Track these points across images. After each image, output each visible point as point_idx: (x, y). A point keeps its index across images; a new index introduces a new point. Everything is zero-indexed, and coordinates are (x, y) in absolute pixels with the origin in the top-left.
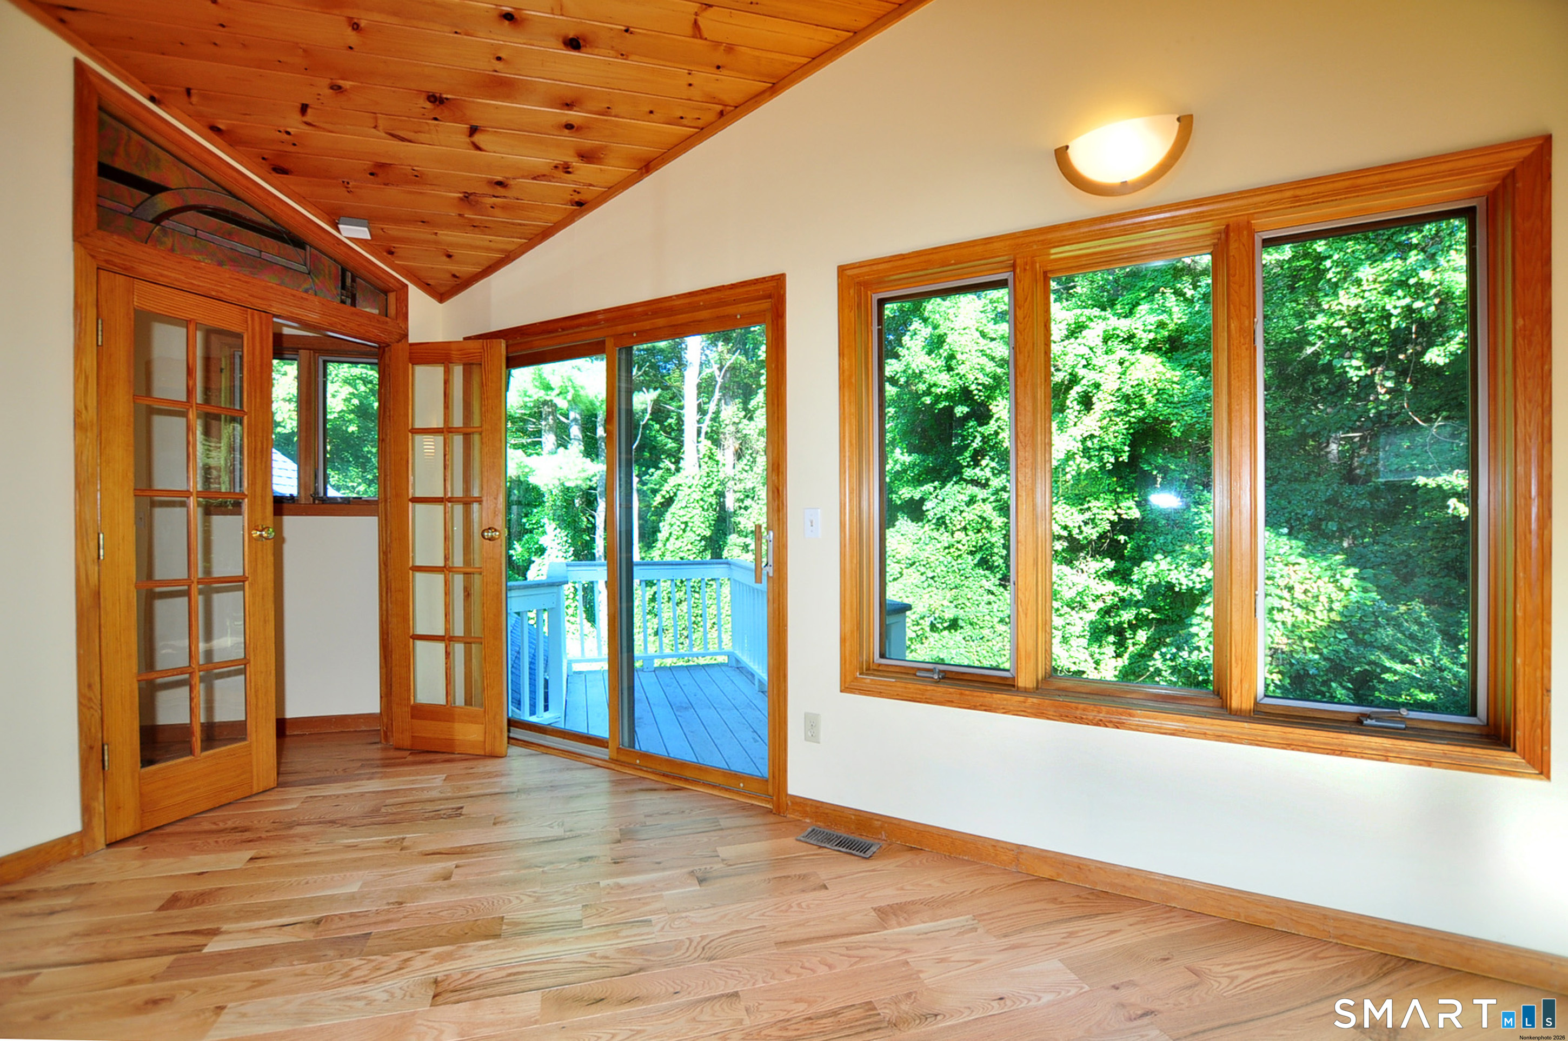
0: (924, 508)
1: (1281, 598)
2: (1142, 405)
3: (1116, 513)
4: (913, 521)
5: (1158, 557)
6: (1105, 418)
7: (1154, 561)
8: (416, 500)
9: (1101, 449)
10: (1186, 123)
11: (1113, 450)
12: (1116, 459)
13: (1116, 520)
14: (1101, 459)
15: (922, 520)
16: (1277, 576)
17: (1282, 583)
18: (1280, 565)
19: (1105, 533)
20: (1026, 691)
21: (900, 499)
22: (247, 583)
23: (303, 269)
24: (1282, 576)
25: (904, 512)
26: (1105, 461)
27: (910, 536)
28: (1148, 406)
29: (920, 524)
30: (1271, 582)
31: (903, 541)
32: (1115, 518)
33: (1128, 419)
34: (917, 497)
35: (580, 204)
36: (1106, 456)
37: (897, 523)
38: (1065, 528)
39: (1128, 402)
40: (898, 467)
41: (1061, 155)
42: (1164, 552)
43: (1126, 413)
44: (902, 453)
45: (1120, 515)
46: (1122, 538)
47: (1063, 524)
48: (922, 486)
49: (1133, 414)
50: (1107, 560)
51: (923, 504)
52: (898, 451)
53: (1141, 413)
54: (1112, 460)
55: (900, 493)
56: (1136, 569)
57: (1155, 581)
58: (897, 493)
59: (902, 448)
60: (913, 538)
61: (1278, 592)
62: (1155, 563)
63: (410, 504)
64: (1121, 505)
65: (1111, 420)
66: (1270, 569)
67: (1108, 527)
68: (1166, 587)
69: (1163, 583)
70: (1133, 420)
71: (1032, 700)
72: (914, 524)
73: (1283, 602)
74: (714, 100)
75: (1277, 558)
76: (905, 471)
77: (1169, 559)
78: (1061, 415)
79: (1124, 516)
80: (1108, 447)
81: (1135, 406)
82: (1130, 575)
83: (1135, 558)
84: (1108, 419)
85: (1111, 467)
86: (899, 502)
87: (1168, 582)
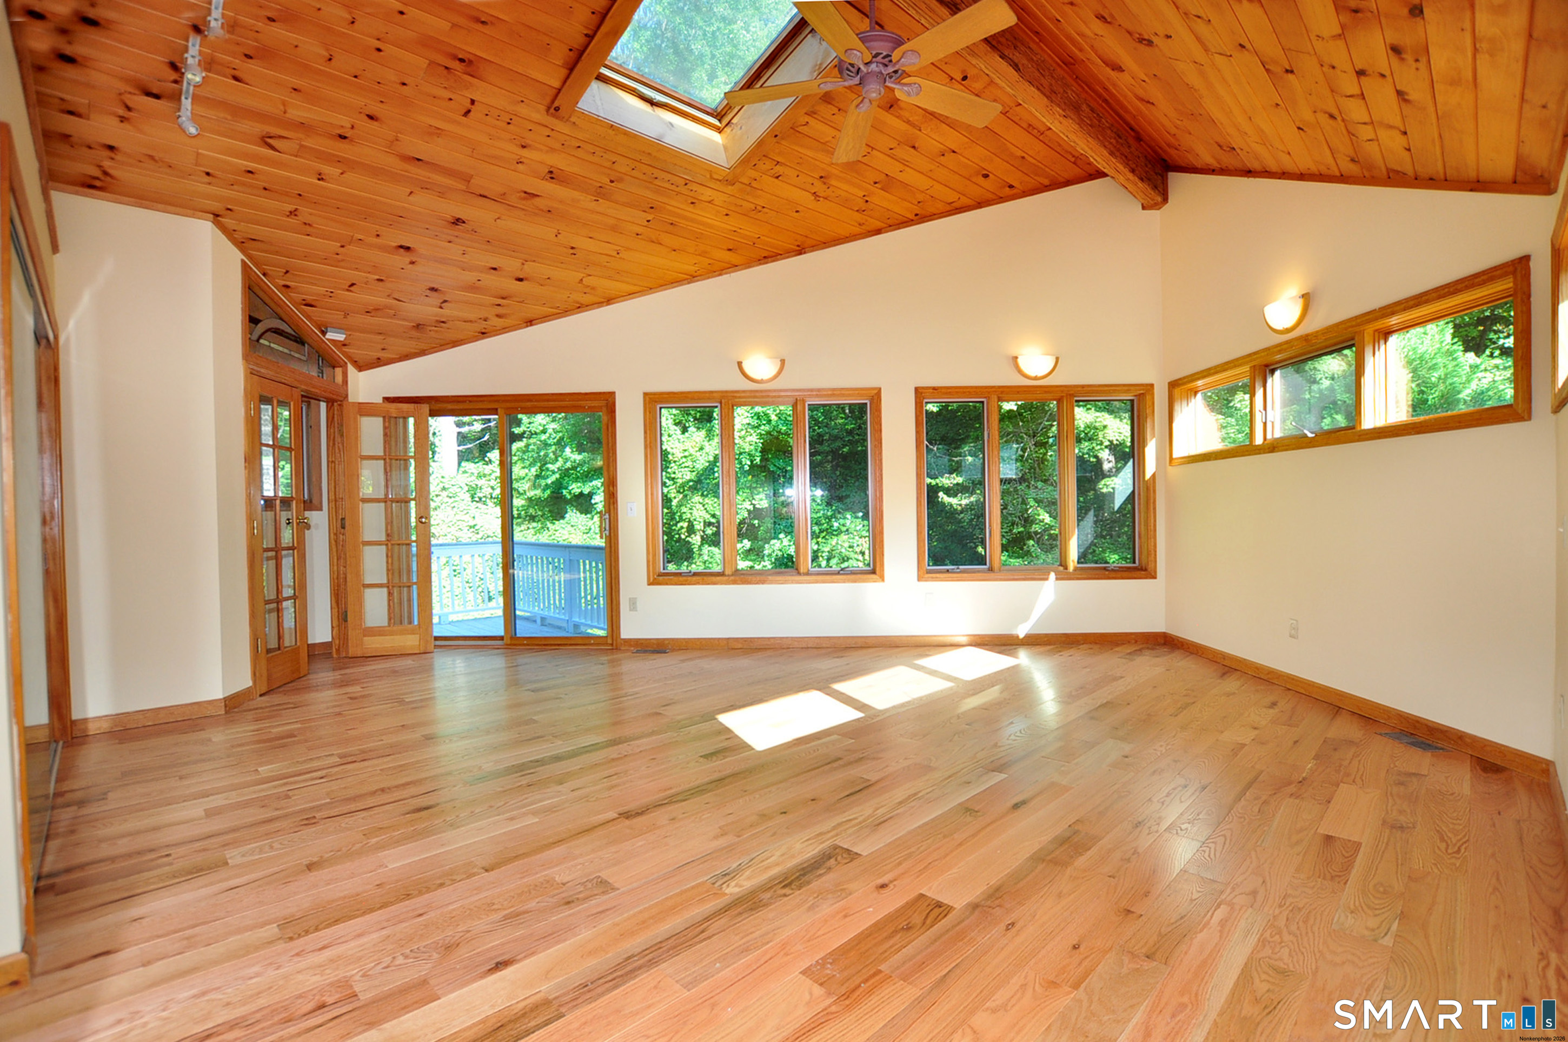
0: (593, 501)
1: (858, 560)
2: (769, 421)
3: (752, 504)
4: (581, 513)
5: (782, 536)
6: (742, 430)
7: (779, 539)
8: (365, 501)
9: (741, 454)
10: (783, 362)
11: (749, 454)
12: (752, 461)
13: (752, 509)
14: (741, 463)
15: (591, 513)
16: (855, 545)
17: (858, 549)
18: (857, 538)
19: (744, 519)
20: (728, 575)
21: (570, 493)
22: (296, 551)
23: (304, 358)
24: (858, 545)
25: (572, 505)
26: (744, 463)
27: (580, 527)
28: (773, 423)
29: (589, 516)
30: (851, 550)
31: (573, 531)
32: (751, 508)
33: (759, 431)
34: (586, 491)
35: (483, 333)
36: (743, 460)
37: (567, 515)
38: (714, 516)
39: (758, 418)
40: (568, 465)
41: (740, 364)
42: (786, 532)
43: (758, 427)
44: (572, 452)
45: (754, 505)
46: (756, 522)
47: (712, 513)
48: (591, 481)
49: (763, 427)
50: (746, 541)
51: (591, 498)
52: (568, 450)
53: (767, 428)
54: (749, 463)
55: (570, 488)
56: (766, 546)
57: (780, 554)
58: (566, 488)
59: (571, 448)
60: (583, 529)
61: (856, 556)
62: (780, 541)
63: (361, 503)
64: (755, 497)
65: (747, 432)
66: (851, 541)
67: (746, 515)
68: (787, 558)
69: (785, 555)
70: (763, 432)
71: (732, 578)
72: (583, 515)
73: (859, 563)
74: (578, 303)
75: (855, 533)
76: (574, 468)
77: (789, 537)
78: (708, 425)
79: (757, 506)
80: (745, 453)
81: (764, 422)
82: (763, 551)
83: (765, 538)
84: (745, 431)
85: (748, 468)
86: (569, 497)
87: (788, 555)
